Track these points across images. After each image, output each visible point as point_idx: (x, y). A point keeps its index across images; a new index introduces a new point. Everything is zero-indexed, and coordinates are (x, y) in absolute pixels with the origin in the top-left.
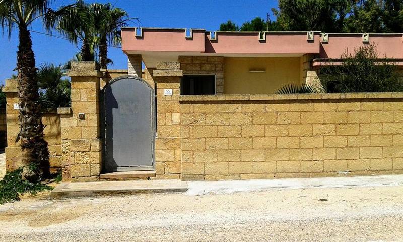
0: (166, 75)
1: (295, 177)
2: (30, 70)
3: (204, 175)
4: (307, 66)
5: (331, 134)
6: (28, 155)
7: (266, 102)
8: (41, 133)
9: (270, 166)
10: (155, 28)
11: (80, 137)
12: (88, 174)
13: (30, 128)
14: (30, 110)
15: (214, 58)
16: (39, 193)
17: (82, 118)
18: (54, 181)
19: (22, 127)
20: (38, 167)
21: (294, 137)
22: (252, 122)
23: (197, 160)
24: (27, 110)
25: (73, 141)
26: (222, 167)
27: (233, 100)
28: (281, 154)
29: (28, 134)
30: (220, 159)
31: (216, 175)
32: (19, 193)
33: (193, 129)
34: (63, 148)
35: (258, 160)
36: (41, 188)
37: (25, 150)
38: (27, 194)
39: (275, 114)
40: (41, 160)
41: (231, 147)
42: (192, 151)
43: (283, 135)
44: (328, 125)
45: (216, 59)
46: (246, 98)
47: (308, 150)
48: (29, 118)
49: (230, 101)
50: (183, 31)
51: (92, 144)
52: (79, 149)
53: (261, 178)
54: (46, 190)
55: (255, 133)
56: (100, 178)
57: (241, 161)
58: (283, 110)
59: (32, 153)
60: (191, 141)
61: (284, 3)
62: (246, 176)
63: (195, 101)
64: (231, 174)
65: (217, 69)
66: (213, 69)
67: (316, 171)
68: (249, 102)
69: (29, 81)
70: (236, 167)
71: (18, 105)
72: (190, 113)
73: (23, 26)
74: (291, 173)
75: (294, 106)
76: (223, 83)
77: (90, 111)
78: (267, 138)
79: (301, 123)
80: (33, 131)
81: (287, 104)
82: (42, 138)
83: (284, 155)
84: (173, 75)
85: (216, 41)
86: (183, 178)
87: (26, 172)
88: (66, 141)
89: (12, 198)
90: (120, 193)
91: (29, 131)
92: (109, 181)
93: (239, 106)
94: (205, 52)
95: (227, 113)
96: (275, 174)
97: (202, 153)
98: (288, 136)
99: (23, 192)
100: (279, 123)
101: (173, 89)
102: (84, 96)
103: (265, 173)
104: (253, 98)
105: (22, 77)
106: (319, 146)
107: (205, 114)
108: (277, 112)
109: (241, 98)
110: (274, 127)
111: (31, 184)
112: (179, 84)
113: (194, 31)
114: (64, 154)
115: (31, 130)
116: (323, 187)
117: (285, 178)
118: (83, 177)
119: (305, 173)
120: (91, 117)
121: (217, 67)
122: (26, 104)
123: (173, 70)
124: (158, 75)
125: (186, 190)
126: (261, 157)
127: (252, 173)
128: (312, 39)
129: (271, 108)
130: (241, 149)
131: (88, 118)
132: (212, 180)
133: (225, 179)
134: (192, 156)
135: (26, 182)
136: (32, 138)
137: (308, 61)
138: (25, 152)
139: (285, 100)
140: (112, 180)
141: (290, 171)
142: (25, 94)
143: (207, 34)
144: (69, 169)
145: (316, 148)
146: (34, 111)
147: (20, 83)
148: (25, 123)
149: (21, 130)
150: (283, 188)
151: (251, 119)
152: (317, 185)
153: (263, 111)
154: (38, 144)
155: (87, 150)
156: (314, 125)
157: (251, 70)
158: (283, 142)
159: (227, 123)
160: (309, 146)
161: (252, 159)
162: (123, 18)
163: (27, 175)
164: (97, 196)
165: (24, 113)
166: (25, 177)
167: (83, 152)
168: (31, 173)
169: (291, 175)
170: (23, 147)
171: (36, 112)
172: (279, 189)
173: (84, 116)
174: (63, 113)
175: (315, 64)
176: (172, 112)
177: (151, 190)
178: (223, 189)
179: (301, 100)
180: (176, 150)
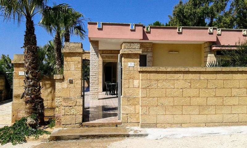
0: (130, 53)
1: (220, 126)
2: (34, 48)
3: (157, 124)
4: (208, 49)
5: (244, 95)
6: (30, 108)
7: (200, 72)
8: (39, 92)
9: (203, 118)
10: (111, 23)
11: (69, 96)
12: (74, 122)
13: (32, 89)
14: (33, 76)
15: (147, 44)
16: (40, 137)
17: (71, 82)
18: (48, 127)
19: (26, 88)
20: (37, 117)
21: (219, 98)
22: (190, 86)
23: (152, 112)
24: (30, 76)
25: (64, 99)
26: (169, 118)
27: (177, 70)
28: (210, 109)
29: (31, 93)
30: (167, 113)
31: (165, 124)
32: (26, 136)
33: (149, 91)
34: (56, 103)
35: (194, 113)
36: (41, 132)
37: (28, 104)
38: (32, 137)
39: (206, 81)
40: (39, 112)
41: (176, 104)
42: (148, 107)
43: (211, 96)
44: (242, 89)
45: (148, 44)
46: (187, 69)
47: (228, 107)
48: (32, 81)
49: (176, 71)
50: (129, 25)
51: (77, 100)
52: (68, 104)
53: (197, 126)
54: (45, 134)
55: (192, 94)
56: (82, 125)
57: (182, 114)
58: (212, 78)
59: (33, 107)
60: (148, 99)
61: (176, 12)
62: (186, 125)
63: (151, 71)
64: (176, 124)
65: (148, 51)
66: (146, 51)
67: (234, 121)
68: (188, 72)
69: (32, 56)
70: (179, 119)
71: (23, 72)
72: (147, 79)
73: (29, 17)
74: (217, 123)
75: (219, 76)
76: (152, 60)
77: (76, 77)
78: (201, 98)
79: (224, 88)
80: (34, 91)
81: (214, 74)
82: (39, 96)
83: (212, 110)
84: (135, 53)
85: (149, 33)
86: (141, 126)
87: (30, 120)
88: (59, 98)
89: (21, 140)
90: (100, 137)
91: (31, 91)
92: (89, 127)
93: (182, 75)
94: (142, 40)
95: (172, 80)
96: (206, 123)
97: (155, 108)
98: (215, 96)
99: (29, 135)
100: (209, 87)
101: (134, 62)
102: (73, 67)
103: (199, 123)
104: (191, 69)
105: (27, 53)
106: (236, 104)
107: (157, 80)
108: (208, 80)
109: (183, 69)
110: (205, 90)
111: (33, 129)
112: (139, 59)
113: (136, 25)
114: (57, 108)
115: (33, 90)
116: (243, 133)
117: (212, 126)
118: (70, 124)
119: (226, 123)
120: (77, 82)
121: (148, 49)
122: (30, 71)
123: (135, 49)
124: (125, 53)
125: (147, 135)
126: (196, 111)
127: (190, 123)
128: (212, 32)
129: (203, 76)
130: (182, 106)
131: (75, 82)
132: (162, 127)
133: (171, 127)
134: (148, 110)
135: (30, 128)
136: (33, 96)
137: (209, 47)
138: (28, 106)
139: (213, 71)
140: (91, 127)
141: (216, 121)
142: (30, 65)
143: (144, 27)
144: (60, 119)
145: (234, 105)
146: (35, 76)
147: (26, 57)
148: (29, 85)
149: (25, 90)
150: (216, 134)
151: (189, 84)
152: (239, 132)
153: (198, 78)
154: (37, 100)
155: (74, 105)
156: (232, 89)
157: (169, 52)
158: (212, 101)
159: (172, 87)
160: (229, 104)
161: (190, 113)
162: (80, 18)
163: (31, 123)
164: (83, 139)
165: (28, 78)
166: (29, 124)
167: (71, 106)
168: (33, 122)
169: (217, 124)
170: (27, 102)
171: (37, 77)
172: (214, 135)
173: (72, 80)
174: (57, 78)
175: (214, 48)
176: (133, 78)
177: (122, 135)
178: (174, 135)
179: (224, 71)
180: (136, 106)
